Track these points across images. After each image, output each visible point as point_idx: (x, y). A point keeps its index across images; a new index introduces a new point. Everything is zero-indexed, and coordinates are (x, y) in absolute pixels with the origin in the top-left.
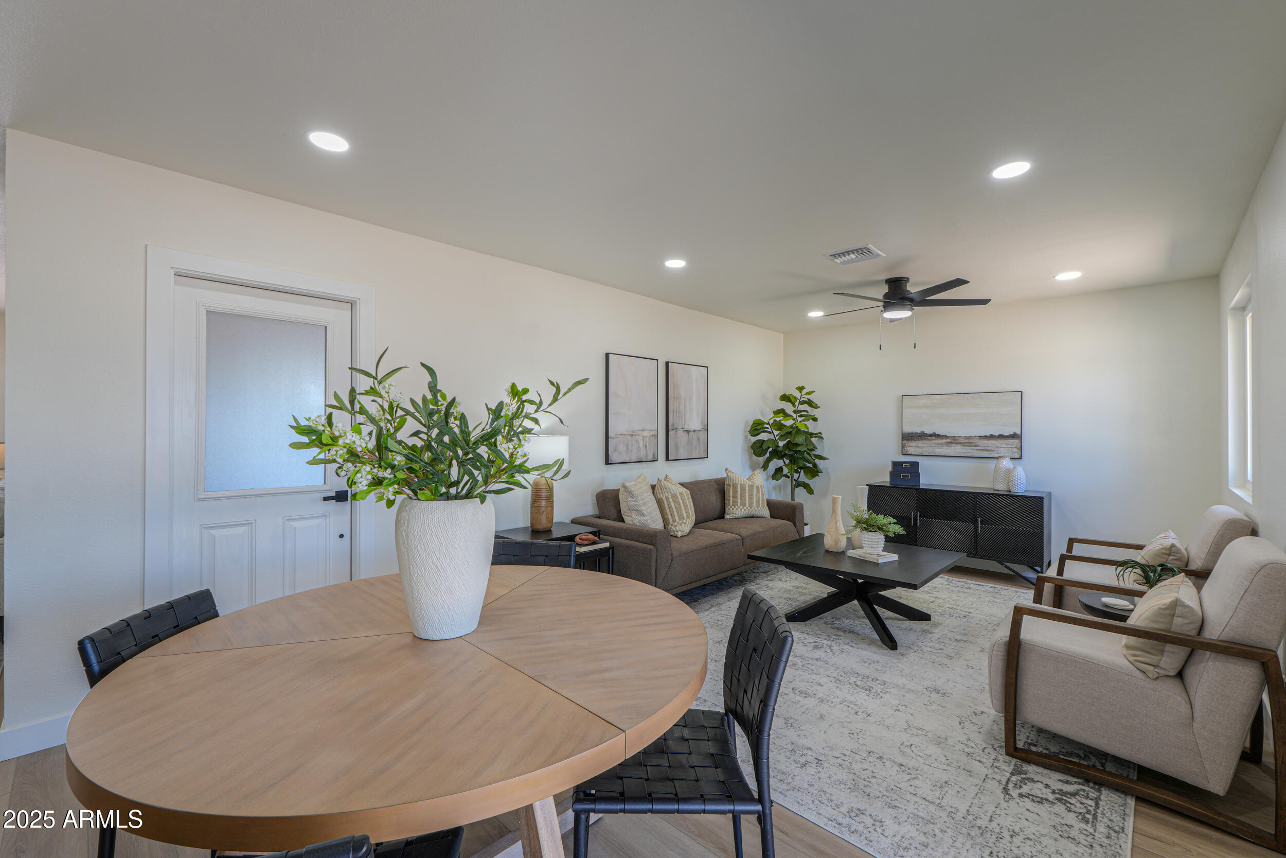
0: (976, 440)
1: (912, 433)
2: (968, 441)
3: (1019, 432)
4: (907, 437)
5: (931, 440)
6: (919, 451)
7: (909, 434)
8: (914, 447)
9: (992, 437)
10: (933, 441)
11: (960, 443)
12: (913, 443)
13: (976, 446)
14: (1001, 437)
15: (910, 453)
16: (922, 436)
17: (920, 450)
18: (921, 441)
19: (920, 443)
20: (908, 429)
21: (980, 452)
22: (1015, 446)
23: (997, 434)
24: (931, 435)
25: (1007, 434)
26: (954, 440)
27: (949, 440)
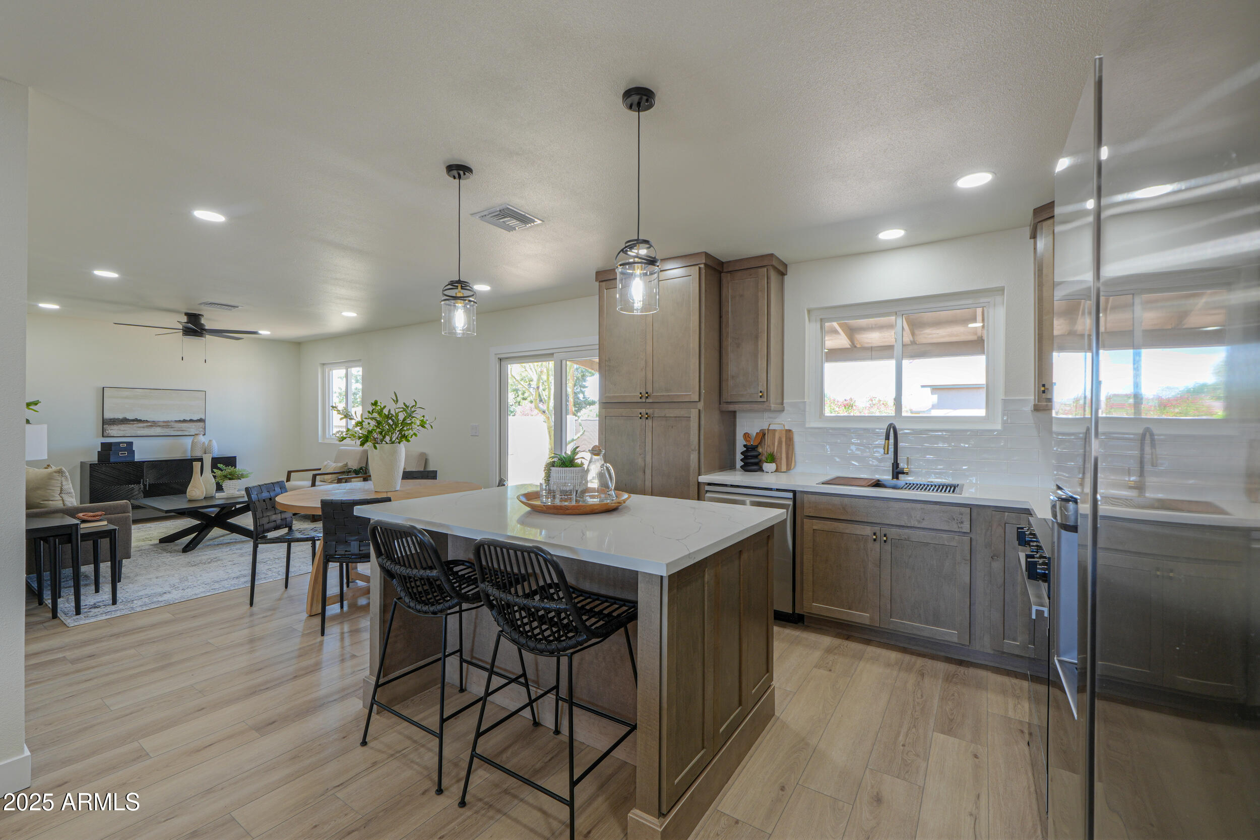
0: (172, 424)
1: (114, 419)
2: (166, 424)
3: (204, 418)
4: (107, 422)
5: (133, 424)
6: (121, 434)
7: (111, 419)
8: (114, 431)
9: (185, 421)
10: (135, 425)
11: (159, 426)
12: (115, 427)
13: (172, 428)
14: (191, 421)
15: (112, 435)
16: (125, 421)
17: (122, 432)
18: (123, 425)
19: (122, 427)
20: (108, 415)
21: (176, 432)
22: (201, 427)
23: (188, 419)
24: (133, 420)
25: (195, 419)
26: (154, 424)
27: (149, 424)
